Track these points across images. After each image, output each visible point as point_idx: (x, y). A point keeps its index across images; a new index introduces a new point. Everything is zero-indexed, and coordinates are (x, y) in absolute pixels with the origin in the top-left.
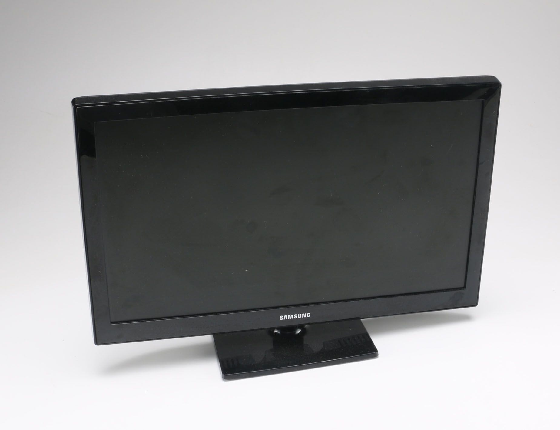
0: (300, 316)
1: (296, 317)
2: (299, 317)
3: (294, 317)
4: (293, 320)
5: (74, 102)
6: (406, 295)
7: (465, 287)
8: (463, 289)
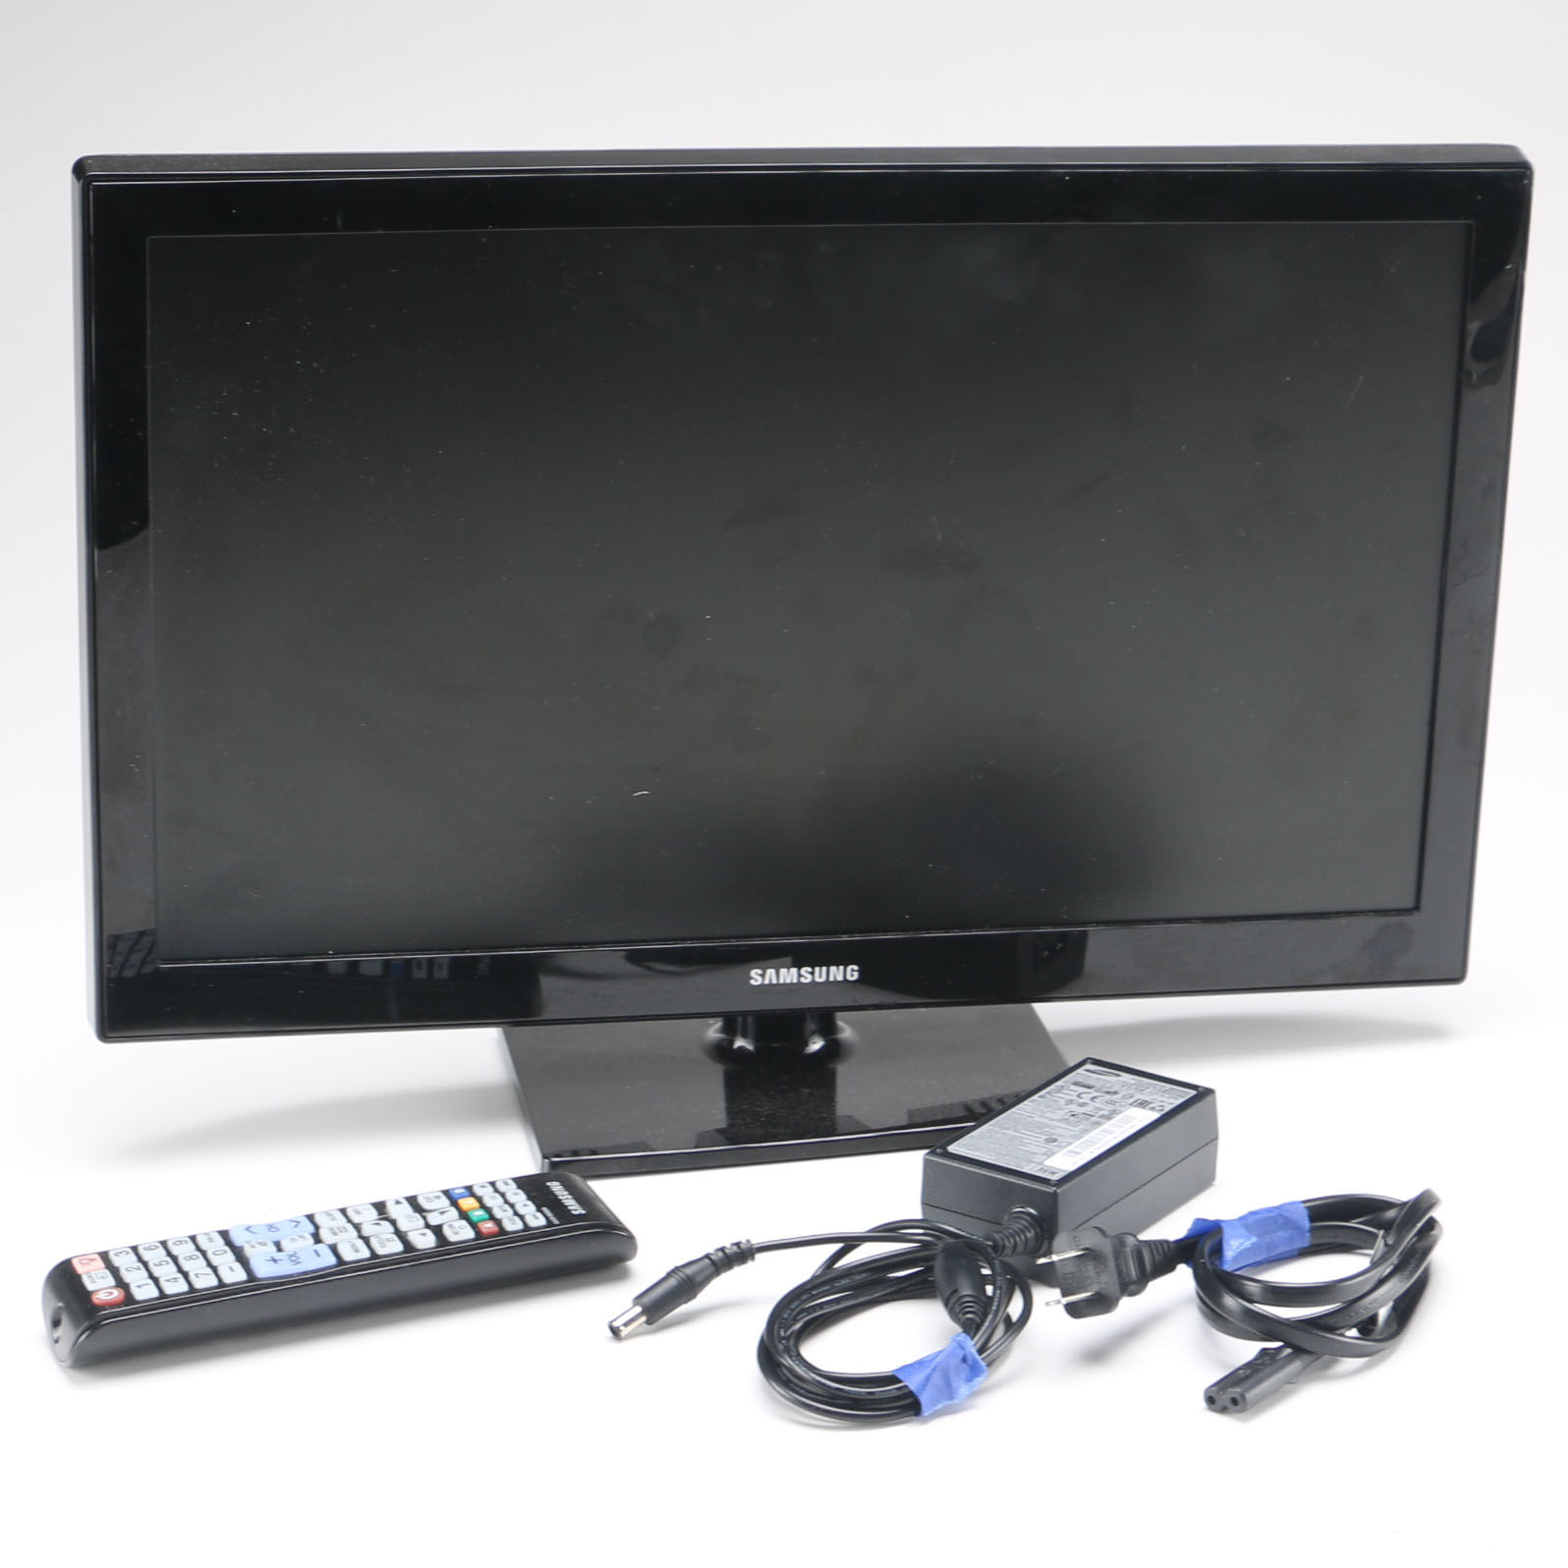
0: (820, 977)
1: (807, 979)
2: (818, 979)
3: (800, 976)
4: (797, 987)
5: (80, 169)
6: (1203, 922)
7: (1417, 907)
8: (1410, 914)
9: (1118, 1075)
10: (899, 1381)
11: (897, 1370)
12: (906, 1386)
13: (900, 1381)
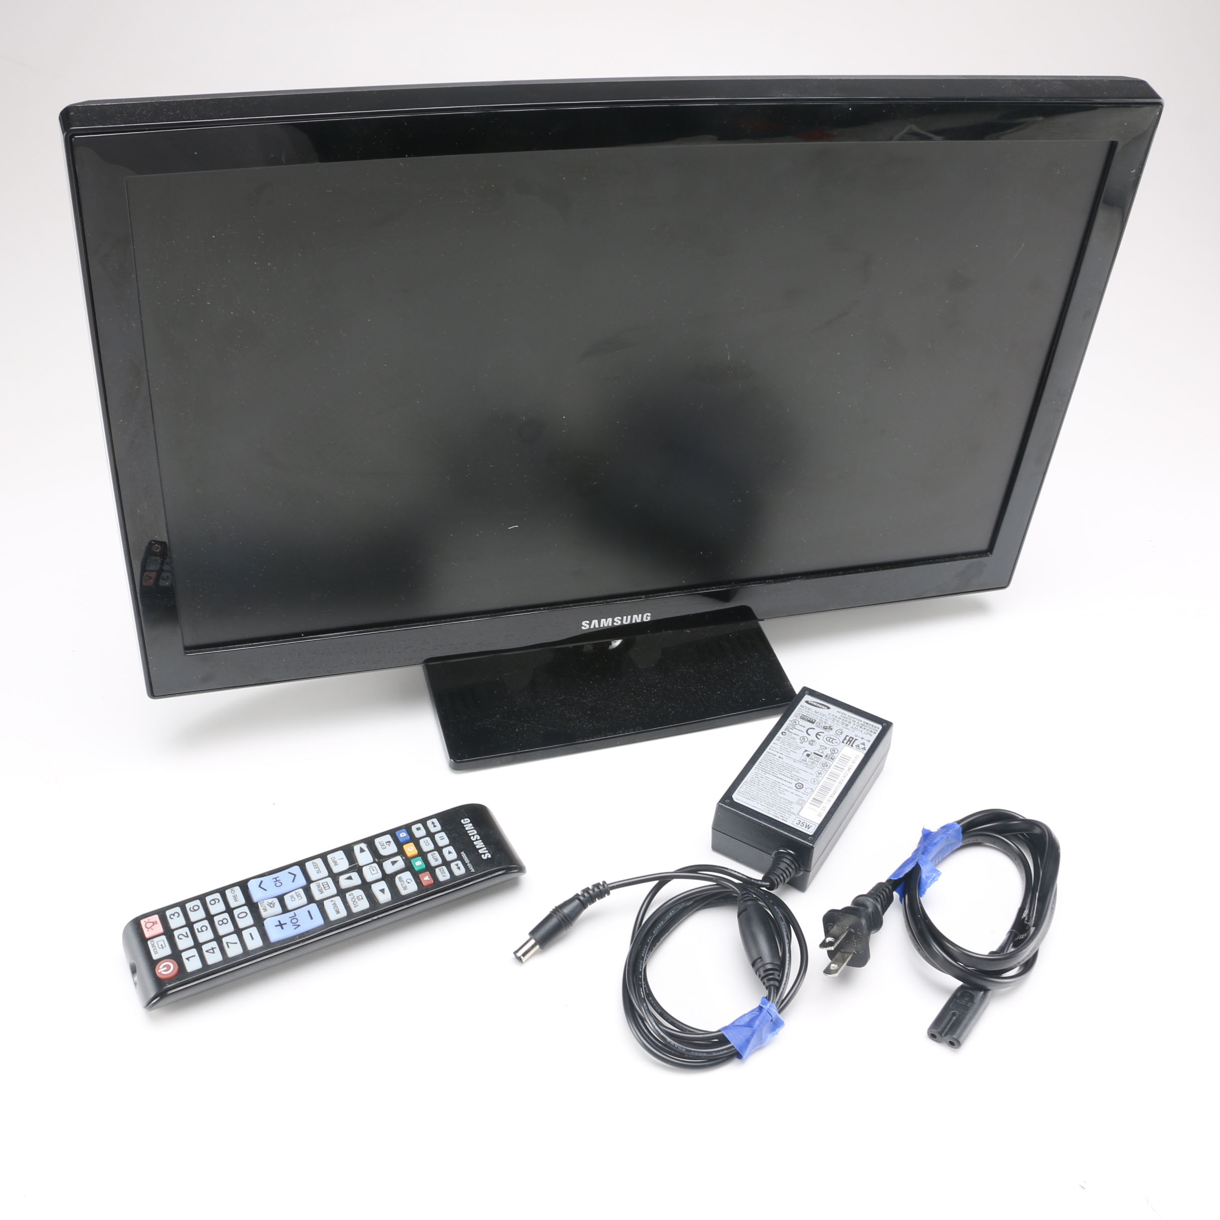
0: (627, 621)
2: (624, 623)
3: (613, 622)
4: (612, 627)
5: (65, 120)
7: (990, 549)
8: (987, 556)
9: (829, 708)
10: (726, 1041)
11: (725, 1028)
12: (733, 1047)
13: (729, 1043)
